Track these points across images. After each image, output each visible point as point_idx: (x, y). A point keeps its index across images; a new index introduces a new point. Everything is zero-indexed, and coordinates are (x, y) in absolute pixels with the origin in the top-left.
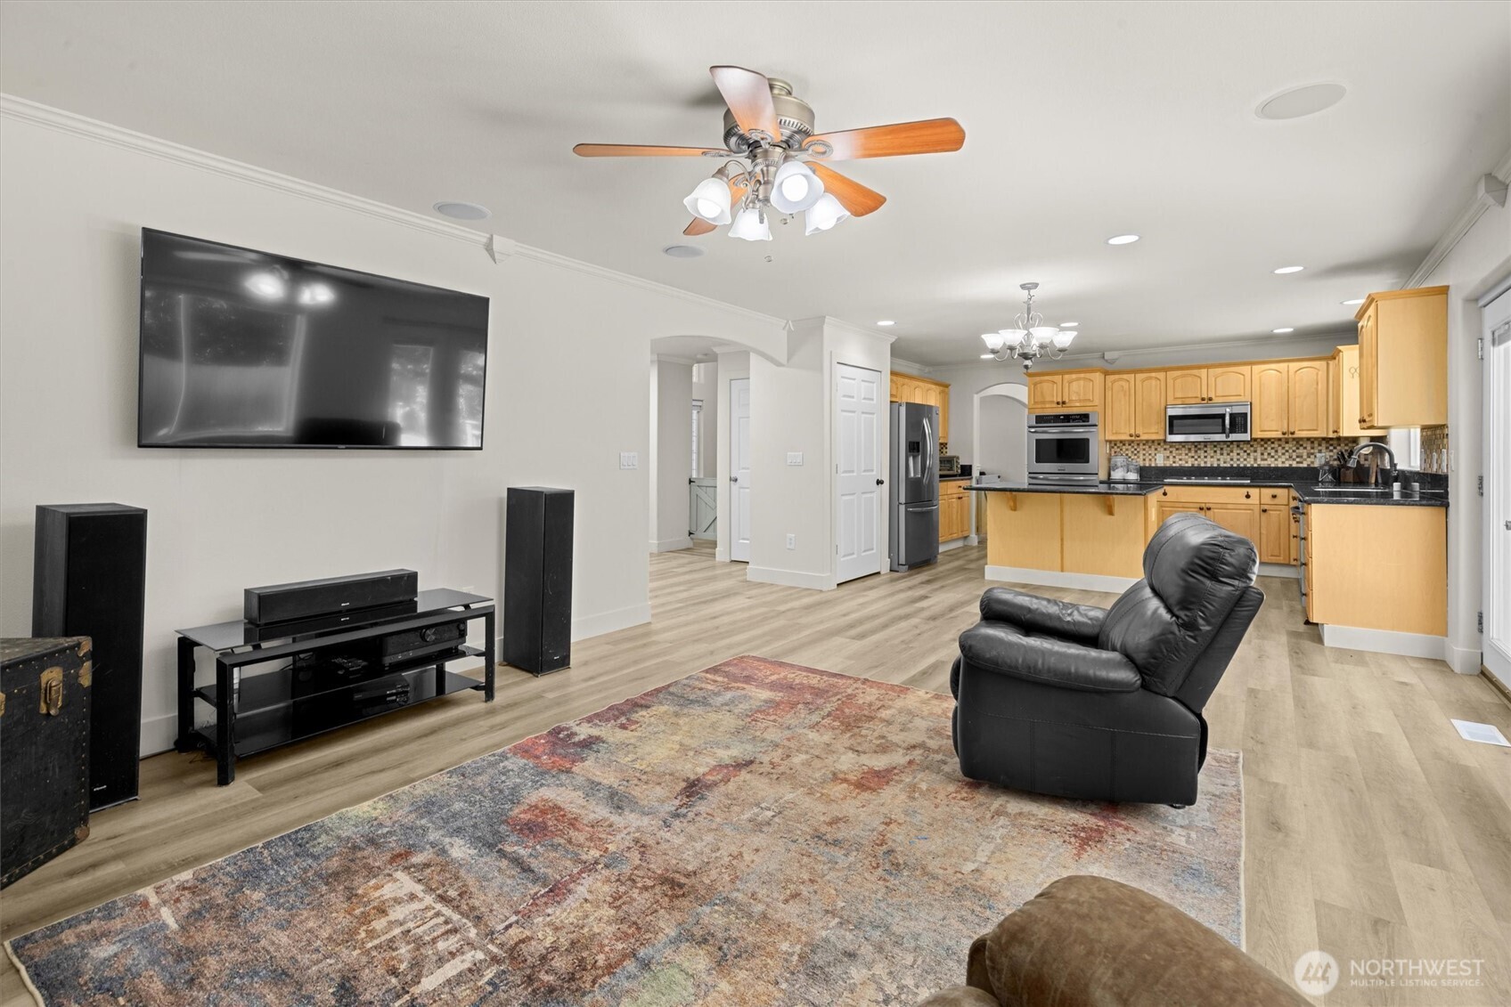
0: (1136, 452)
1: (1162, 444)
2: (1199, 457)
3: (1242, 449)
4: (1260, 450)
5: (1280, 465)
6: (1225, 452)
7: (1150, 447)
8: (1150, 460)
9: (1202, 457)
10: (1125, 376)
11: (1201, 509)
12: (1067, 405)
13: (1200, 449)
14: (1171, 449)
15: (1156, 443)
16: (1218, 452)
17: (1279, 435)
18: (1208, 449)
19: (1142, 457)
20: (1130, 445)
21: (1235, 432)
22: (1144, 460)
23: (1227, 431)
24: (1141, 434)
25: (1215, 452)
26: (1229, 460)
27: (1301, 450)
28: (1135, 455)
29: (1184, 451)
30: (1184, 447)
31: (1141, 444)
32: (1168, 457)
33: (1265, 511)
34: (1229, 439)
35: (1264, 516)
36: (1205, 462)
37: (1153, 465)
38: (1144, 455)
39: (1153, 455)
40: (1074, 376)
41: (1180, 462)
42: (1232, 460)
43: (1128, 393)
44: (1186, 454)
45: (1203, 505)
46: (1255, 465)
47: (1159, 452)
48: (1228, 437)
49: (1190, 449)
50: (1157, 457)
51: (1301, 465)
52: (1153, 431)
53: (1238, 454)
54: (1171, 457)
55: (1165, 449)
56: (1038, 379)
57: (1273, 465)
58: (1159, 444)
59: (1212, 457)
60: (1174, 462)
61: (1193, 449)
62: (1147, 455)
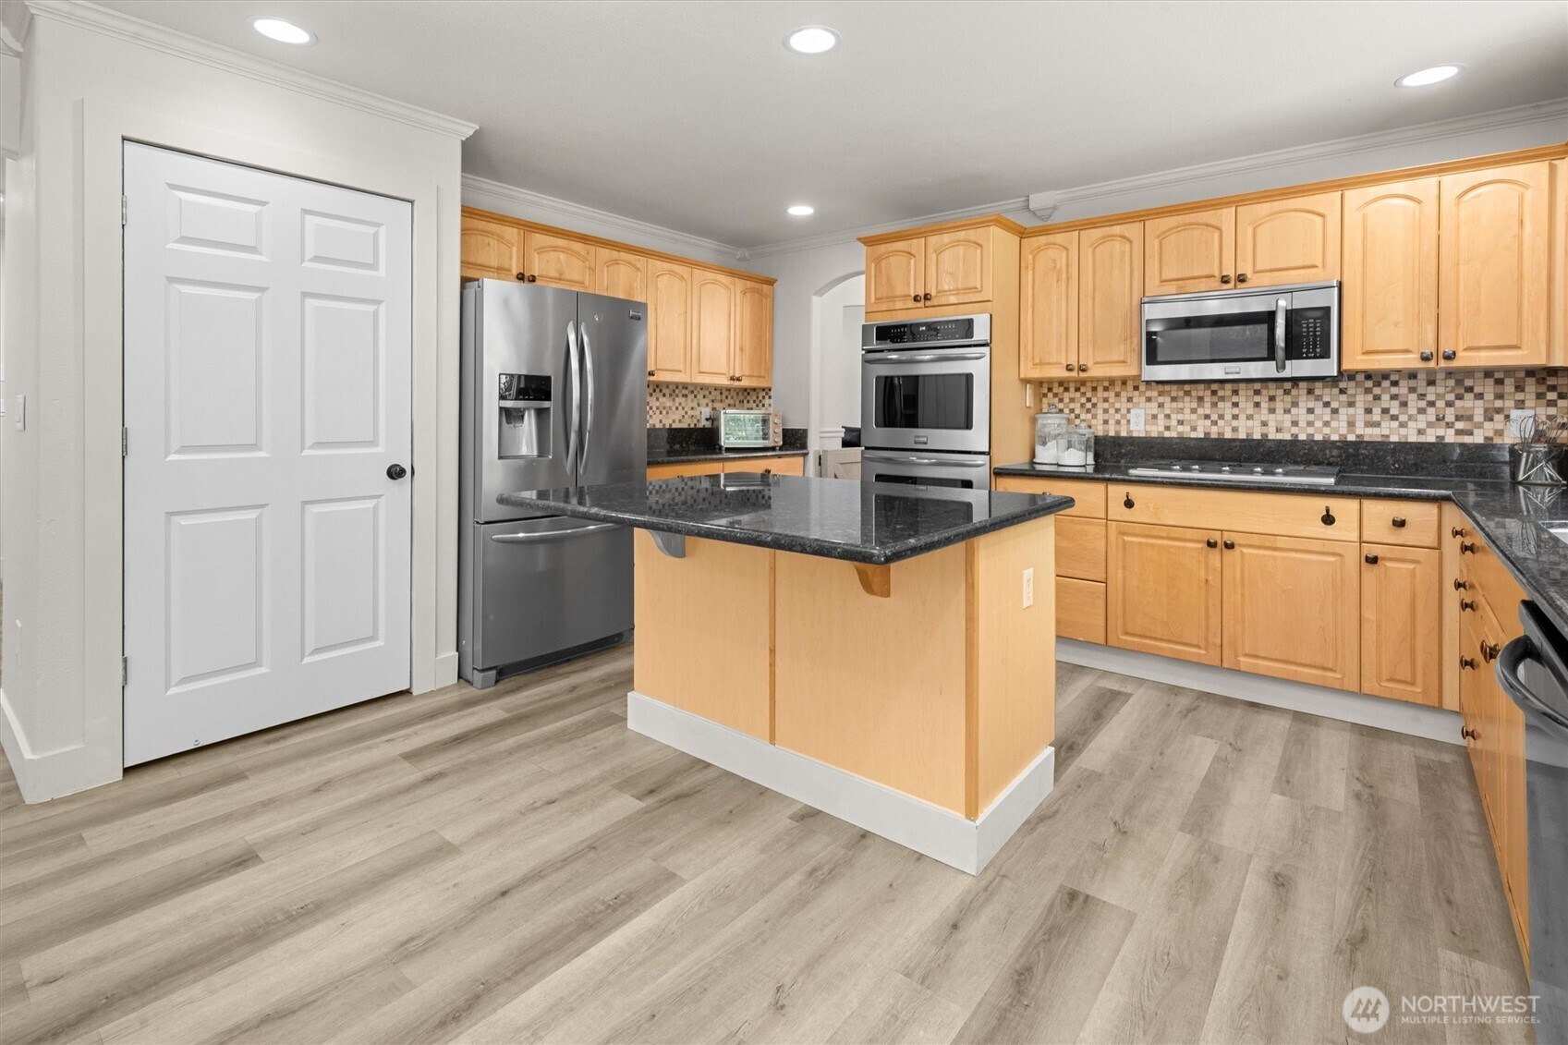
0: (1089, 405)
1: (1142, 388)
2: (1221, 417)
3: (1318, 398)
4: (1362, 400)
5: (1413, 438)
6: (1279, 406)
7: (1118, 395)
8: (1118, 422)
9: (1228, 417)
10: (1059, 238)
11: (1211, 545)
12: (934, 302)
13: (1222, 399)
14: (1161, 399)
15: (1130, 385)
16: (1265, 405)
17: (1412, 362)
18: (1241, 399)
19: (1101, 416)
20: (1077, 390)
21: (1299, 357)
22: (1106, 422)
23: (1280, 354)
24: (1090, 365)
25: (1257, 405)
26: (1288, 424)
27: (1469, 400)
28: (1088, 411)
29: (1189, 403)
30: (1188, 393)
31: (1100, 389)
32: (1155, 417)
33: (1373, 560)
34: (1286, 373)
35: (1370, 573)
36: (1235, 430)
37: (1124, 434)
38: (1106, 411)
39: (1124, 411)
40: (946, 238)
41: (1180, 428)
42: (1295, 423)
43: (1064, 276)
44: (1194, 411)
45: (1216, 537)
46: (1351, 438)
47: (1137, 406)
48: (1281, 367)
49: (1200, 399)
50: (1132, 416)
51: (1467, 440)
52: (1115, 358)
53: (1310, 411)
54: (1161, 417)
55: (1149, 400)
56: (883, 248)
57: (1394, 438)
58: (1136, 388)
59: (1249, 417)
60: (1167, 428)
61: (1208, 399)
62: (1112, 411)
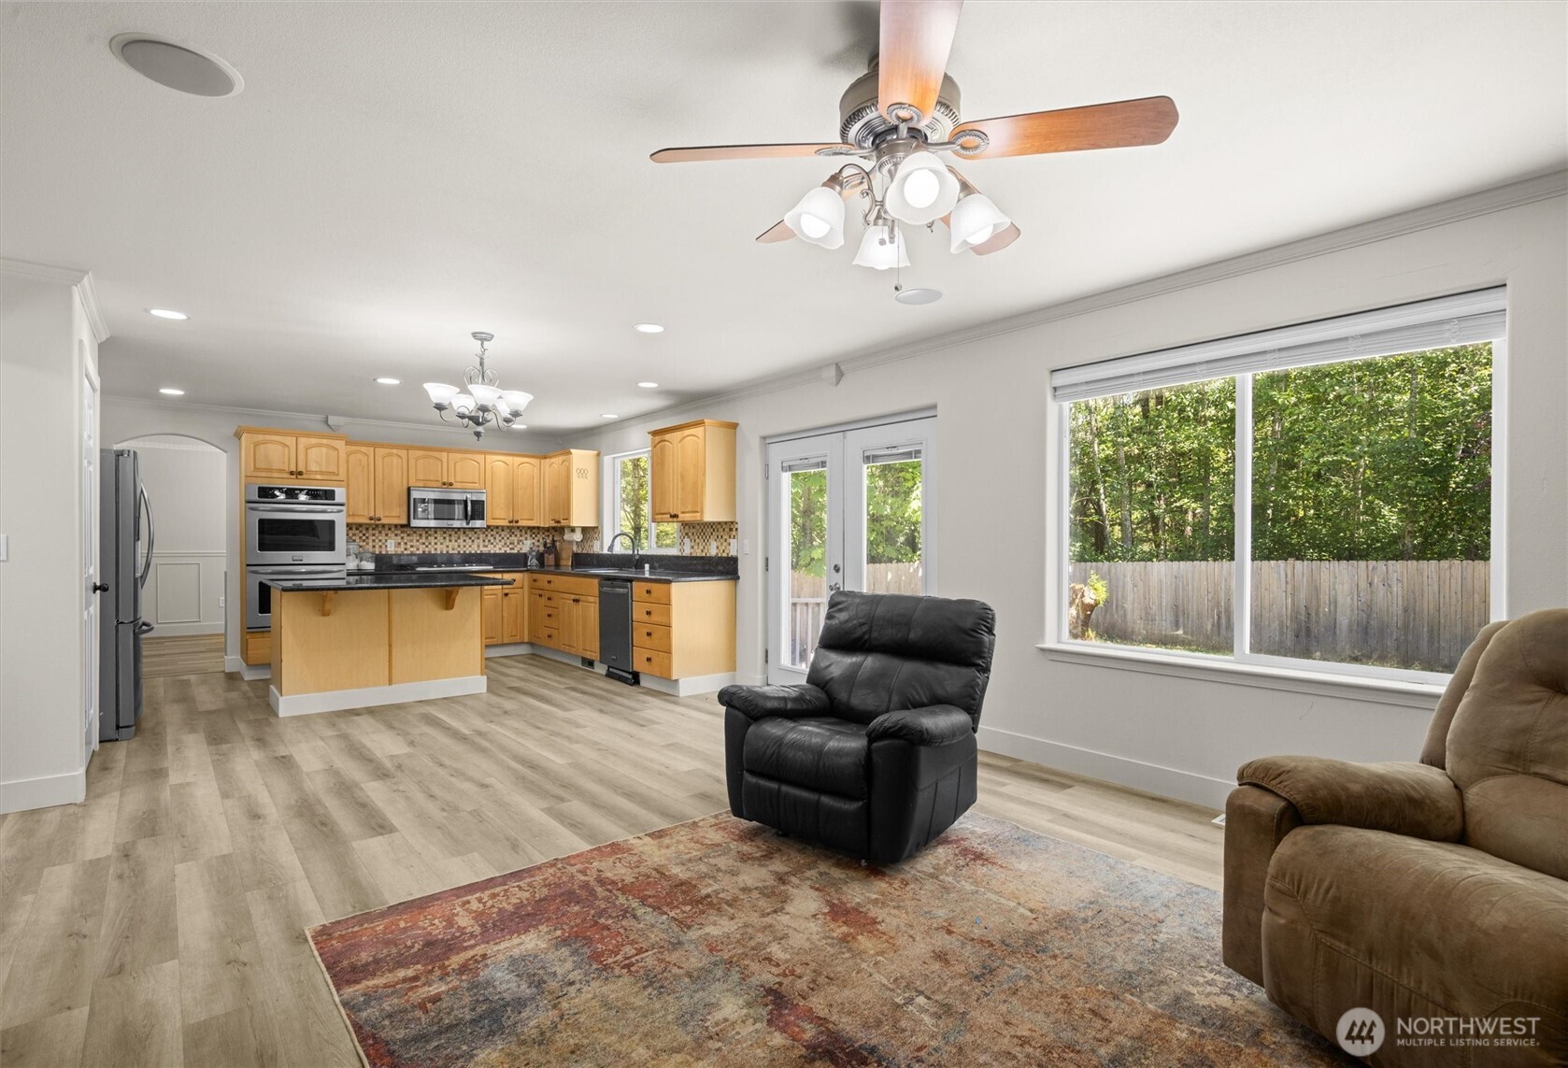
0: (364, 538)
1: (393, 529)
2: (430, 544)
3: (467, 536)
4: (482, 536)
5: (498, 552)
6: (453, 539)
7: (380, 532)
8: (381, 547)
9: (433, 544)
10: (363, 449)
12: (304, 476)
13: (430, 535)
14: (402, 535)
15: (387, 528)
16: (447, 538)
17: (505, 523)
18: (438, 535)
19: (371, 544)
20: (357, 529)
21: (473, 520)
22: (374, 547)
23: (469, 517)
24: (381, 517)
25: (445, 538)
26: (456, 546)
27: (513, 538)
28: (364, 541)
29: (415, 537)
30: (415, 532)
31: (370, 529)
32: (399, 544)
33: (506, 595)
34: (470, 526)
35: (506, 600)
36: (436, 549)
37: (384, 553)
38: (374, 541)
39: (383, 541)
40: (313, 441)
41: (412, 549)
42: (459, 546)
43: (366, 468)
44: (418, 541)
46: (479, 552)
47: (390, 538)
48: (468, 524)
49: (421, 535)
50: (388, 543)
51: (513, 551)
52: (394, 514)
53: (465, 541)
54: (402, 543)
55: (396, 535)
56: (261, 437)
57: (492, 552)
58: (390, 529)
59: (442, 544)
60: (406, 549)
61: (424, 536)
62: (377, 541)
